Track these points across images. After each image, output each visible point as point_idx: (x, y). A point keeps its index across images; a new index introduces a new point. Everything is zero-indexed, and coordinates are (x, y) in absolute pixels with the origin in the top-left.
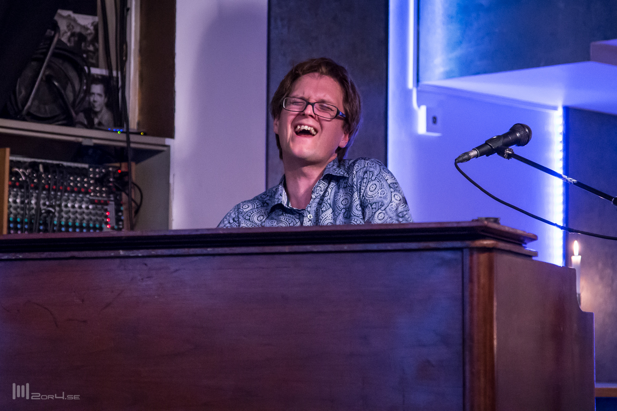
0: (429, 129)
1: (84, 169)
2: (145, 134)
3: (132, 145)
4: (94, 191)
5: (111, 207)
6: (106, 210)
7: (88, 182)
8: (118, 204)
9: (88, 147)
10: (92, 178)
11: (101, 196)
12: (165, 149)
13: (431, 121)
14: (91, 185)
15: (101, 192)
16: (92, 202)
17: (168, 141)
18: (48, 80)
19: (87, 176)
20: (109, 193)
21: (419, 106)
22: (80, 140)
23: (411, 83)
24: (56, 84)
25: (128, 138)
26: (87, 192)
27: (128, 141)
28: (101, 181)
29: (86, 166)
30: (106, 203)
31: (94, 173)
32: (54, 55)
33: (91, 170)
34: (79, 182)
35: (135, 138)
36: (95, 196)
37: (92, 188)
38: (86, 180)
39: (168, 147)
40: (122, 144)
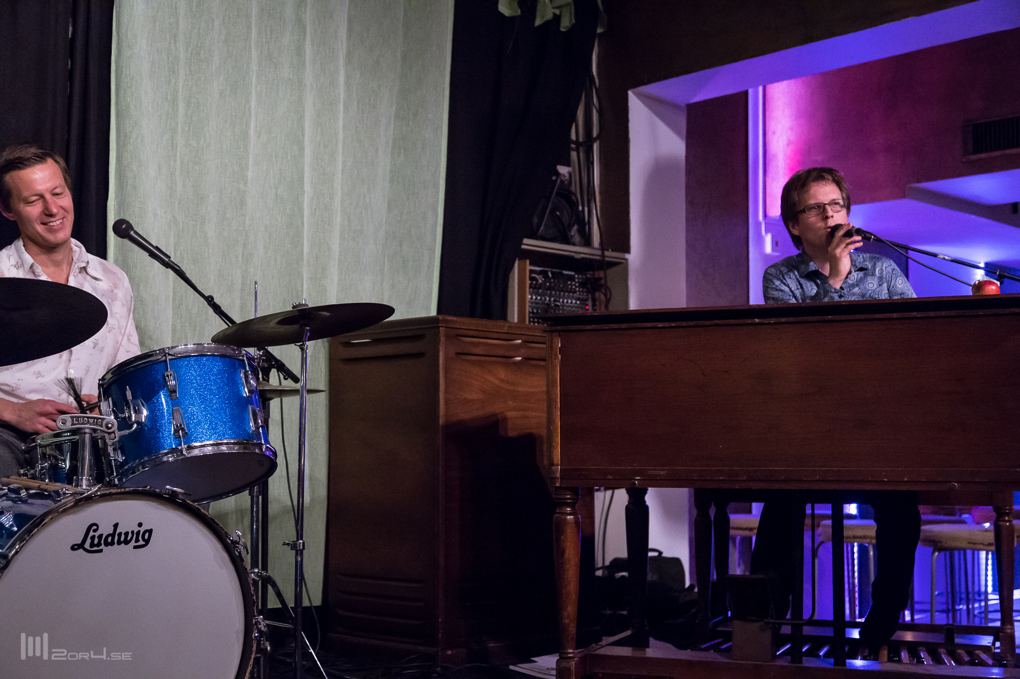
0: (773, 250)
1: (572, 275)
2: (612, 251)
3: (607, 259)
4: (579, 291)
5: (590, 303)
6: (587, 305)
7: (575, 285)
8: (594, 301)
9: (577, 260)
10: (577, 282)
11: (583, 295)
12: (623, 261)
13: (774, 245)
14: (576, 287)
15: (583, 292)
16: (578, 299)
17: (627, 256)
18: (553, 211)
19: (574, 281)
20: (588, 292)
21: (766, 232)
22: (572, 254)
23: (761, 218)
24: (558, 213)
25: (603, 253)
26: (575, 292)
27: (603, 256)
28: (582, 285)
29: (572, 273)
30: (587, 300)
31: (578, 278)
32: (558, 194)
33: (576, 276)
34: (570, 285)
35: (607, 253)
36: (580, 294)
37: (577, 289)
38: (573, 283)
39: (626, 260)
40: (598, 258)
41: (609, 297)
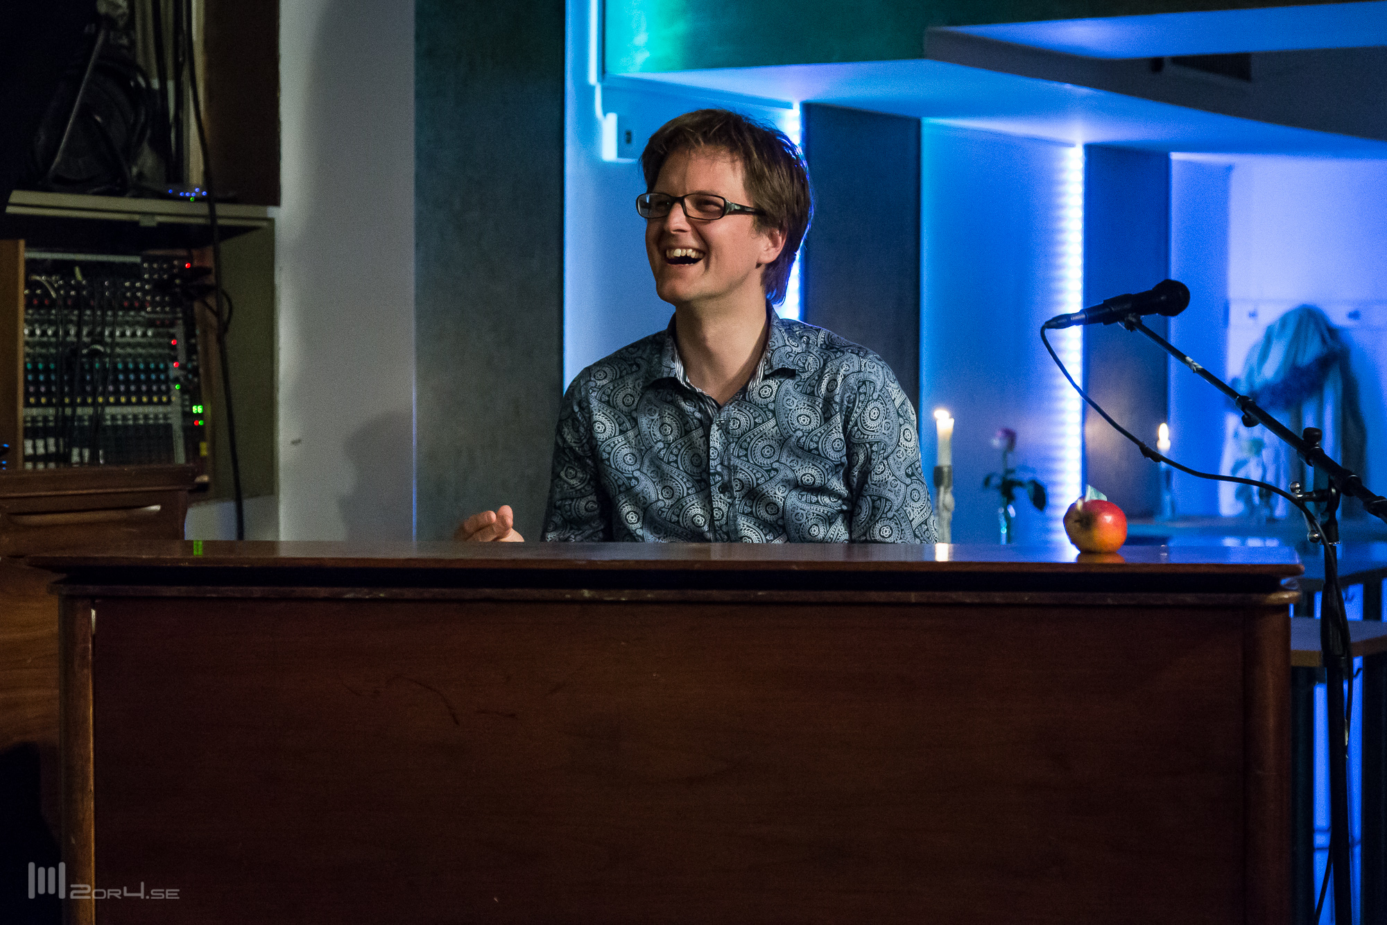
0: (621, 153)
1: (134, 265)
2: (236, 206)
3: (220, 222)
4: (154, 304)
5: (179, 330)
6: (173, 336)
7: (143, 288)
8: (191, 325)
9: (148, 229)
10: (147, 282)
11: (163, 312)
12: (264, 224)
13: (623, 143)
14: (147, 292)
15: (162, 304)
16: (150, 324)
17: (272, 212)
18: (85, 113)
19: (140, 278)
20: (173, 305)
21: (605, 114)
22: (136, 217)
23: (593, 72)
24: (98, 119)
25: (212, 210)
26: (143, 308)
27: (213, 215)
28: (161, 287)
29: (137, 259)
30: (172, 325)
31: (151, 271)
32: (97, 68)
33: (147, 266)
34: (128, 289)
35: (221, 209)
36: (154, 312)
37: (148, 298)
38: (138, 284)
39: (271, 221)
40: (200, 221)
41: (226, 316)
